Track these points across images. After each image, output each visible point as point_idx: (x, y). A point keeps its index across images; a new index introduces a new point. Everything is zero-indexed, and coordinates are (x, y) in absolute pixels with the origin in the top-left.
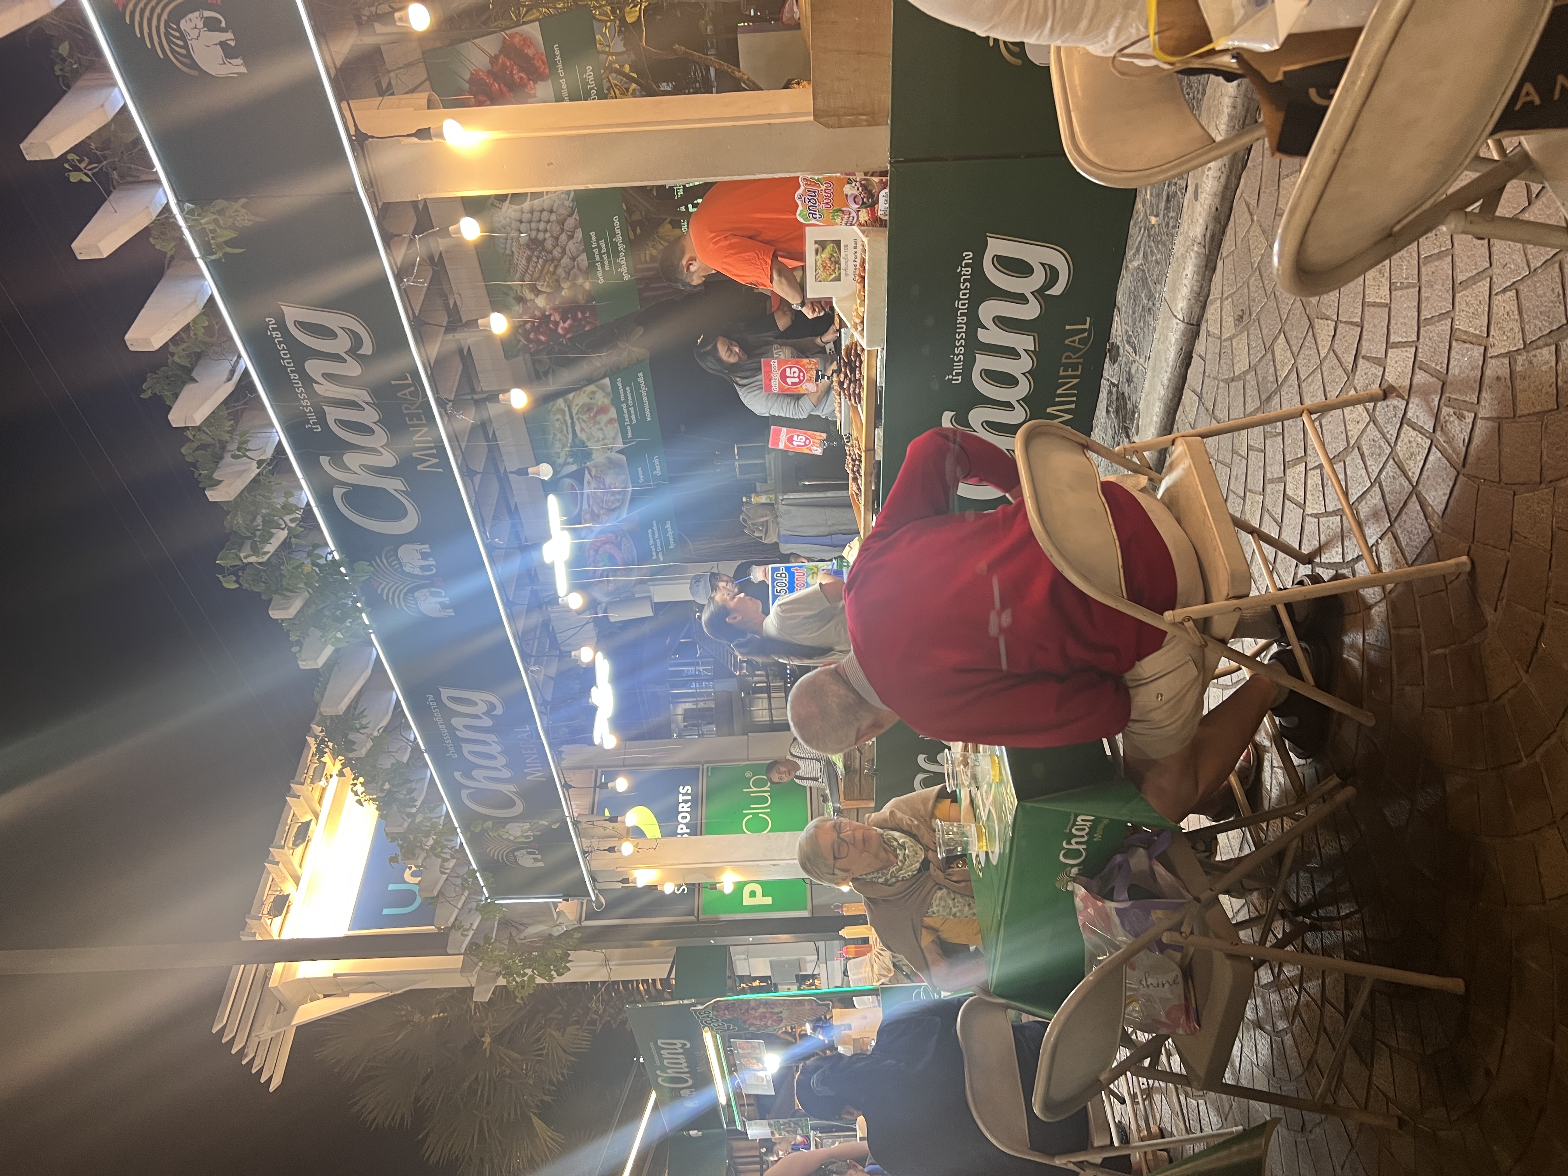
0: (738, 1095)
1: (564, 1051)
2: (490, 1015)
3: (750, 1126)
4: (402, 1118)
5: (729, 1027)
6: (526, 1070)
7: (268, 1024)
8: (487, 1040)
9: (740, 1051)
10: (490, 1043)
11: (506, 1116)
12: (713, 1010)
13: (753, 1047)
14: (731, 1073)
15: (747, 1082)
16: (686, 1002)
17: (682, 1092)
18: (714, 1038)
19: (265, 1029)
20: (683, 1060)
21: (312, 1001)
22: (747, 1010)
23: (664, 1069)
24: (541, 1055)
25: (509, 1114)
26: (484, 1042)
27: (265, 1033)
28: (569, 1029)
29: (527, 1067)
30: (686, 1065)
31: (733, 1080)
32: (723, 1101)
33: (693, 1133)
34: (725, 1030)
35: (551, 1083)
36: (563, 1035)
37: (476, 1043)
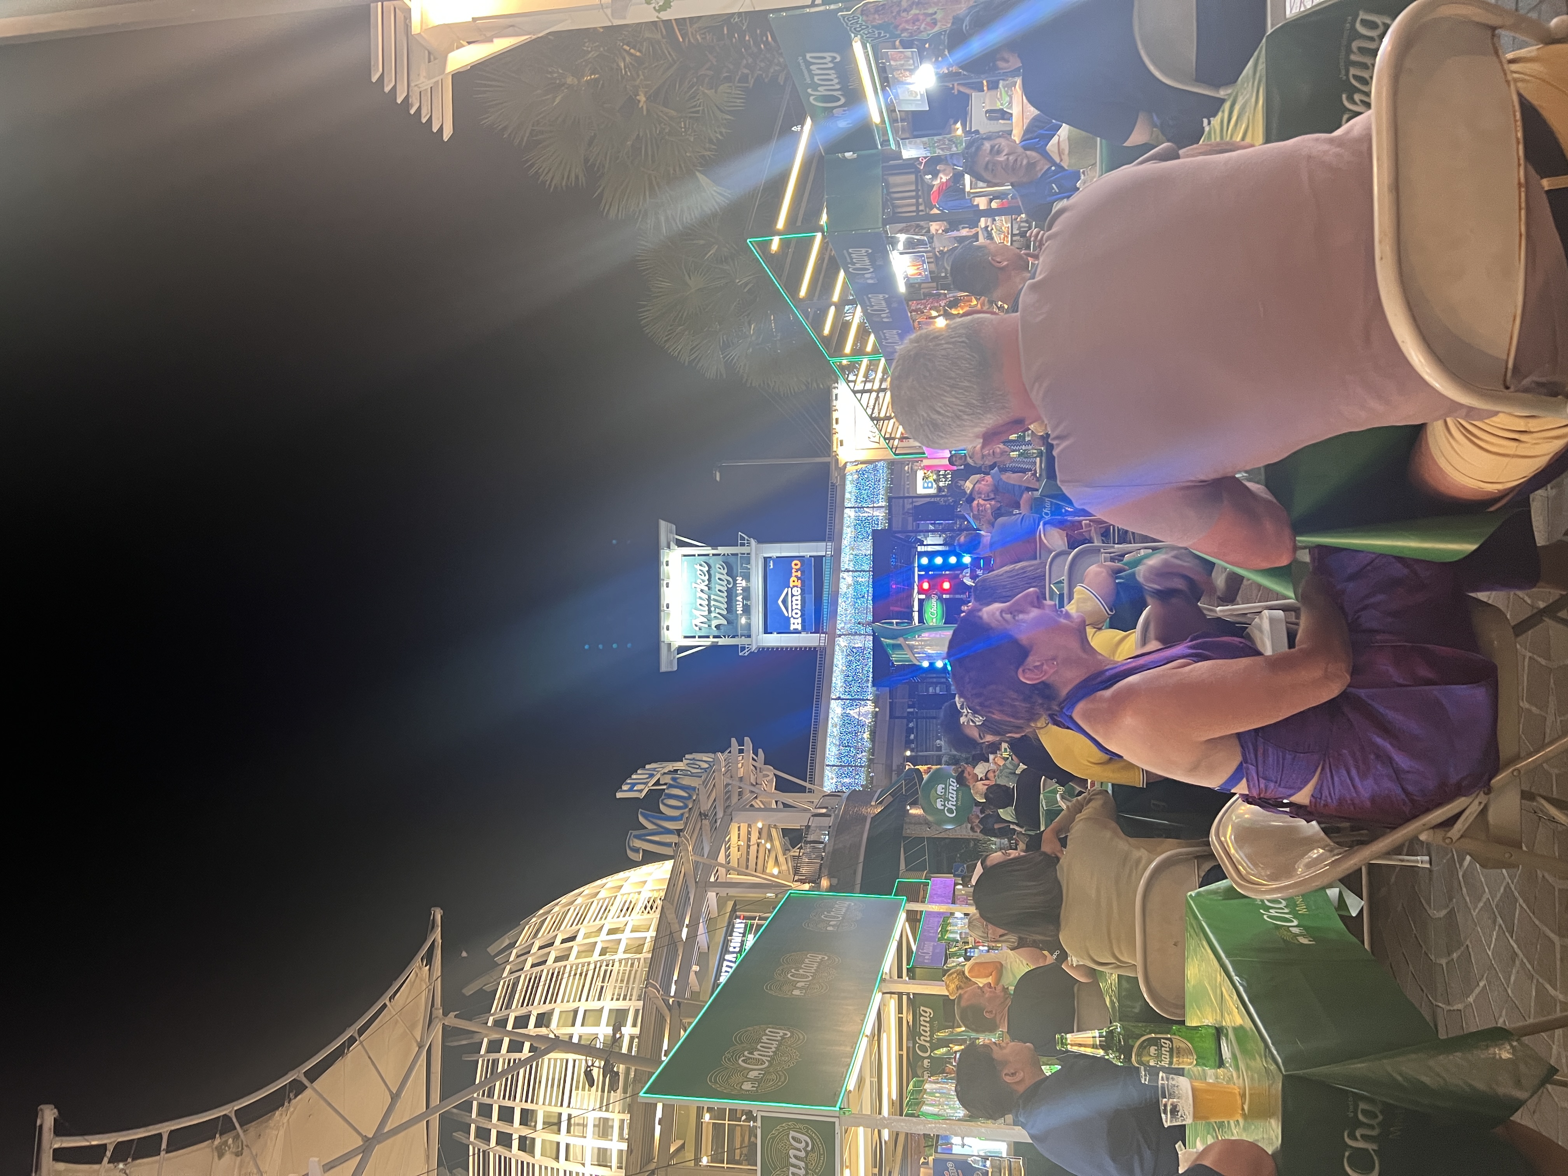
0: (891, 110)
1: (719, 108)
2: (640, 72)
3: (904, 145)
4: (577, 177)
5: (879, 34)
6: (685, 127)
7: (423, 73)
8: (642, 98)
9: (892, 63)
10: (645, 102)
11: (672, 172)
12: (862, 14)
13: (907, 58)
14: (883, 89)
15: (901, 98)
16: (832, 7)
17: (834, 111)
18: (864, 47)
19: (422, 79)
20: (833, 76)
21: (457, 48)
22: (899, 13)
23: (815, 87)
24: (697, 112)
25: (675, 170)
26: (639, 101)
27: (422, 82)
28: (721, 87)
29: (685, 124)
30: (836, 81)
31: (886, 96)
32: (876, 119)
33: (848, 155)
34: (876, 38)
35: (711, 141)
36: (716, 92)
37: (632, 101)
